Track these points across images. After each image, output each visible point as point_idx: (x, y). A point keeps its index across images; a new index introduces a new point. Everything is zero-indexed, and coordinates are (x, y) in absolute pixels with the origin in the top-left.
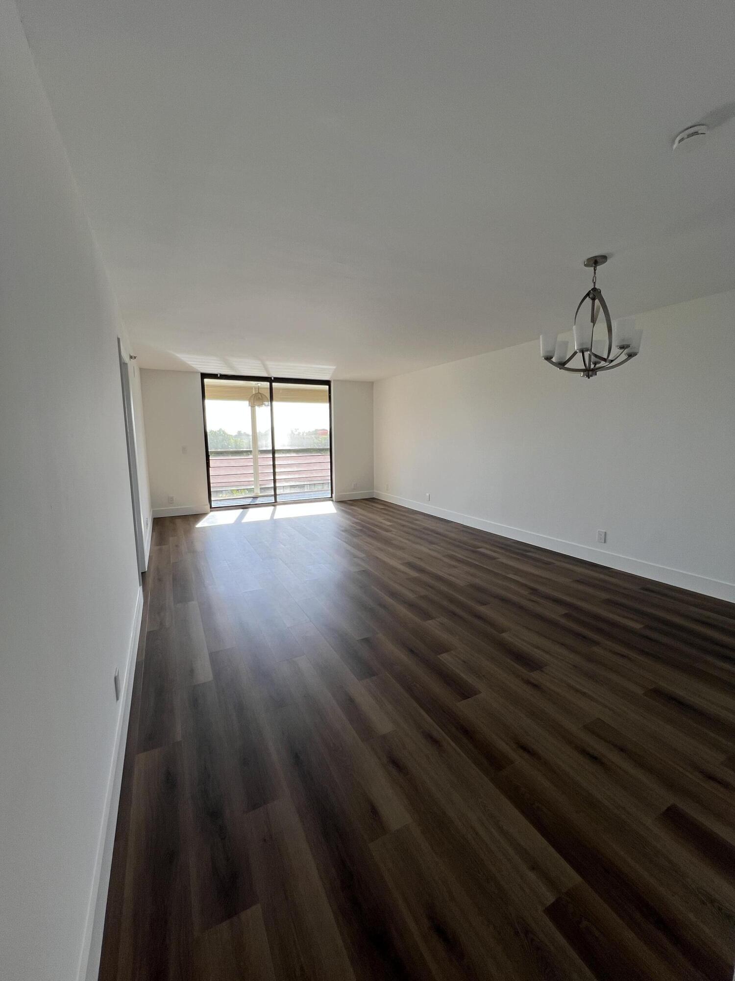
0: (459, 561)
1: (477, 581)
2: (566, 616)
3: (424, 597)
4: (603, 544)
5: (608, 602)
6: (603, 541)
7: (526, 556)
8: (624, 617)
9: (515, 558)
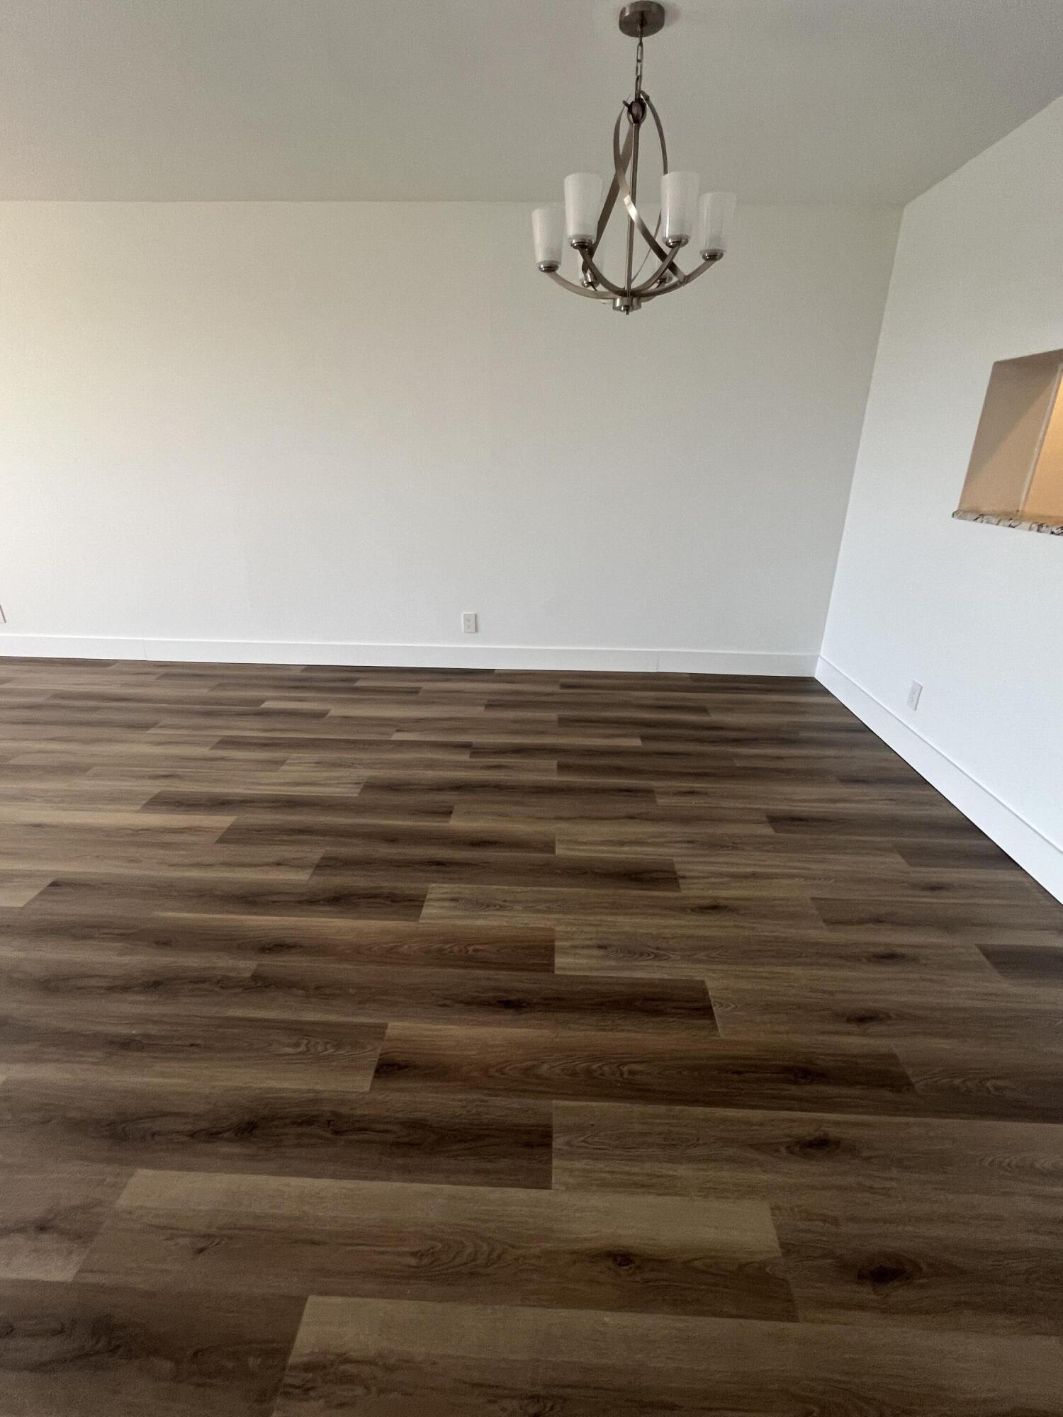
0: (265, 745)
1: (367, 773)
2: (562, 768)
3: (326, 865)
4: (476, 634)
5: (563, 722)
6: (474, 630)
7: (357, 690)
8: (612, 736)
9: (348, 700)
